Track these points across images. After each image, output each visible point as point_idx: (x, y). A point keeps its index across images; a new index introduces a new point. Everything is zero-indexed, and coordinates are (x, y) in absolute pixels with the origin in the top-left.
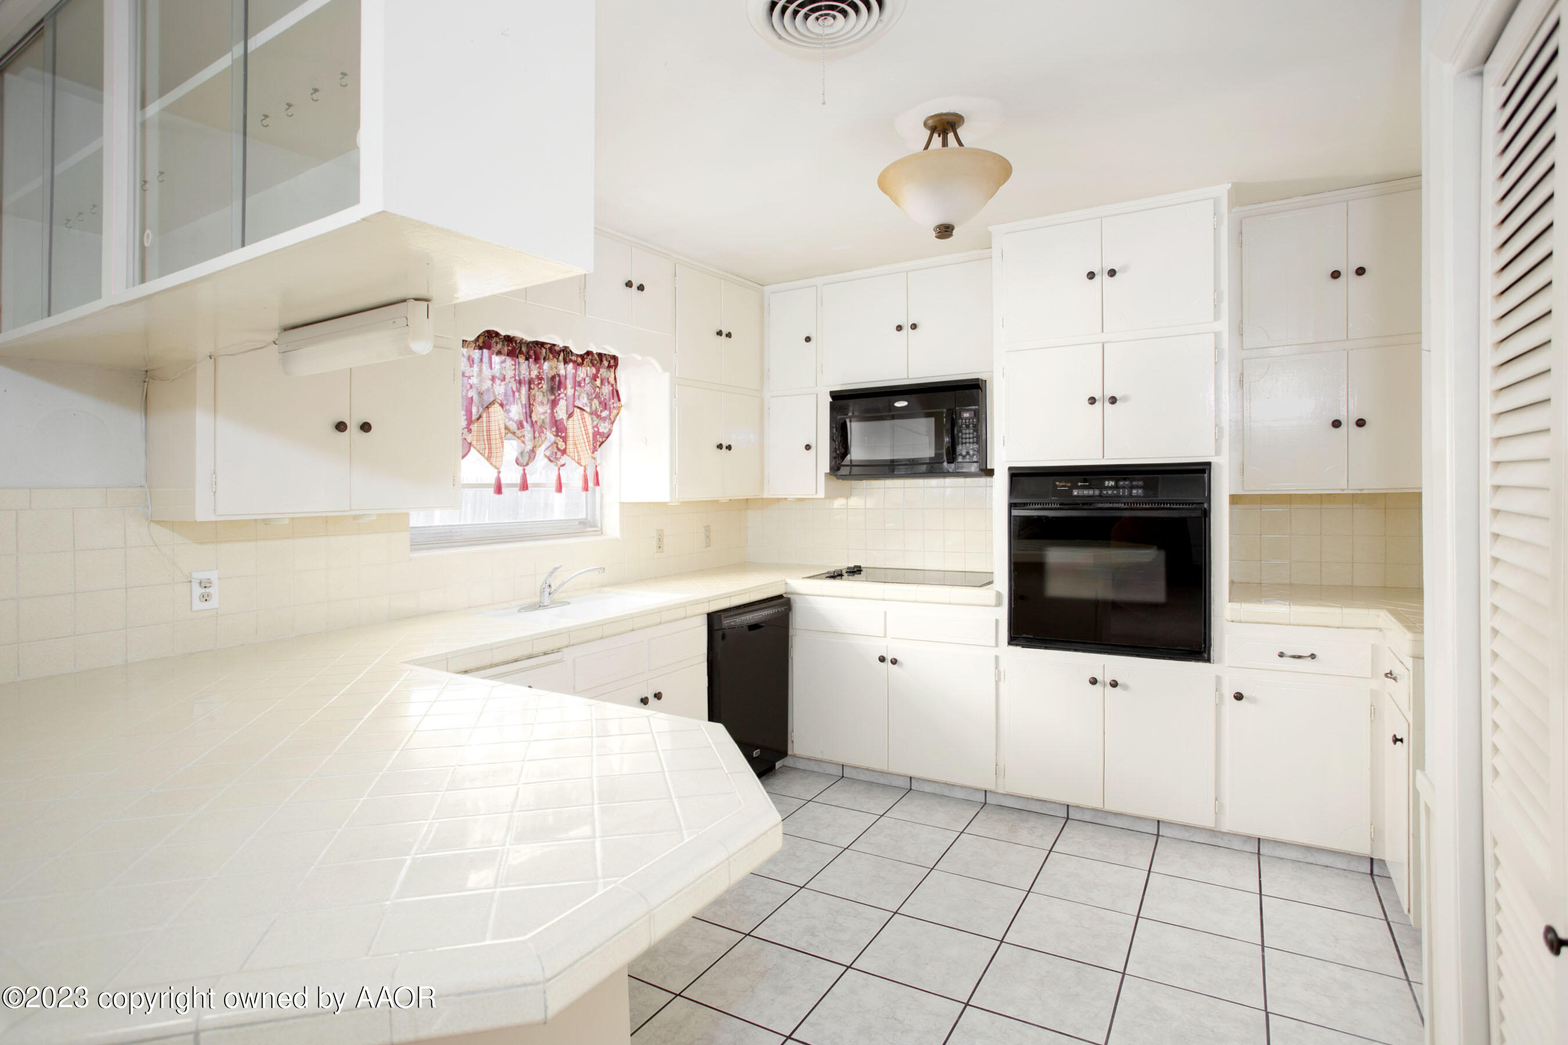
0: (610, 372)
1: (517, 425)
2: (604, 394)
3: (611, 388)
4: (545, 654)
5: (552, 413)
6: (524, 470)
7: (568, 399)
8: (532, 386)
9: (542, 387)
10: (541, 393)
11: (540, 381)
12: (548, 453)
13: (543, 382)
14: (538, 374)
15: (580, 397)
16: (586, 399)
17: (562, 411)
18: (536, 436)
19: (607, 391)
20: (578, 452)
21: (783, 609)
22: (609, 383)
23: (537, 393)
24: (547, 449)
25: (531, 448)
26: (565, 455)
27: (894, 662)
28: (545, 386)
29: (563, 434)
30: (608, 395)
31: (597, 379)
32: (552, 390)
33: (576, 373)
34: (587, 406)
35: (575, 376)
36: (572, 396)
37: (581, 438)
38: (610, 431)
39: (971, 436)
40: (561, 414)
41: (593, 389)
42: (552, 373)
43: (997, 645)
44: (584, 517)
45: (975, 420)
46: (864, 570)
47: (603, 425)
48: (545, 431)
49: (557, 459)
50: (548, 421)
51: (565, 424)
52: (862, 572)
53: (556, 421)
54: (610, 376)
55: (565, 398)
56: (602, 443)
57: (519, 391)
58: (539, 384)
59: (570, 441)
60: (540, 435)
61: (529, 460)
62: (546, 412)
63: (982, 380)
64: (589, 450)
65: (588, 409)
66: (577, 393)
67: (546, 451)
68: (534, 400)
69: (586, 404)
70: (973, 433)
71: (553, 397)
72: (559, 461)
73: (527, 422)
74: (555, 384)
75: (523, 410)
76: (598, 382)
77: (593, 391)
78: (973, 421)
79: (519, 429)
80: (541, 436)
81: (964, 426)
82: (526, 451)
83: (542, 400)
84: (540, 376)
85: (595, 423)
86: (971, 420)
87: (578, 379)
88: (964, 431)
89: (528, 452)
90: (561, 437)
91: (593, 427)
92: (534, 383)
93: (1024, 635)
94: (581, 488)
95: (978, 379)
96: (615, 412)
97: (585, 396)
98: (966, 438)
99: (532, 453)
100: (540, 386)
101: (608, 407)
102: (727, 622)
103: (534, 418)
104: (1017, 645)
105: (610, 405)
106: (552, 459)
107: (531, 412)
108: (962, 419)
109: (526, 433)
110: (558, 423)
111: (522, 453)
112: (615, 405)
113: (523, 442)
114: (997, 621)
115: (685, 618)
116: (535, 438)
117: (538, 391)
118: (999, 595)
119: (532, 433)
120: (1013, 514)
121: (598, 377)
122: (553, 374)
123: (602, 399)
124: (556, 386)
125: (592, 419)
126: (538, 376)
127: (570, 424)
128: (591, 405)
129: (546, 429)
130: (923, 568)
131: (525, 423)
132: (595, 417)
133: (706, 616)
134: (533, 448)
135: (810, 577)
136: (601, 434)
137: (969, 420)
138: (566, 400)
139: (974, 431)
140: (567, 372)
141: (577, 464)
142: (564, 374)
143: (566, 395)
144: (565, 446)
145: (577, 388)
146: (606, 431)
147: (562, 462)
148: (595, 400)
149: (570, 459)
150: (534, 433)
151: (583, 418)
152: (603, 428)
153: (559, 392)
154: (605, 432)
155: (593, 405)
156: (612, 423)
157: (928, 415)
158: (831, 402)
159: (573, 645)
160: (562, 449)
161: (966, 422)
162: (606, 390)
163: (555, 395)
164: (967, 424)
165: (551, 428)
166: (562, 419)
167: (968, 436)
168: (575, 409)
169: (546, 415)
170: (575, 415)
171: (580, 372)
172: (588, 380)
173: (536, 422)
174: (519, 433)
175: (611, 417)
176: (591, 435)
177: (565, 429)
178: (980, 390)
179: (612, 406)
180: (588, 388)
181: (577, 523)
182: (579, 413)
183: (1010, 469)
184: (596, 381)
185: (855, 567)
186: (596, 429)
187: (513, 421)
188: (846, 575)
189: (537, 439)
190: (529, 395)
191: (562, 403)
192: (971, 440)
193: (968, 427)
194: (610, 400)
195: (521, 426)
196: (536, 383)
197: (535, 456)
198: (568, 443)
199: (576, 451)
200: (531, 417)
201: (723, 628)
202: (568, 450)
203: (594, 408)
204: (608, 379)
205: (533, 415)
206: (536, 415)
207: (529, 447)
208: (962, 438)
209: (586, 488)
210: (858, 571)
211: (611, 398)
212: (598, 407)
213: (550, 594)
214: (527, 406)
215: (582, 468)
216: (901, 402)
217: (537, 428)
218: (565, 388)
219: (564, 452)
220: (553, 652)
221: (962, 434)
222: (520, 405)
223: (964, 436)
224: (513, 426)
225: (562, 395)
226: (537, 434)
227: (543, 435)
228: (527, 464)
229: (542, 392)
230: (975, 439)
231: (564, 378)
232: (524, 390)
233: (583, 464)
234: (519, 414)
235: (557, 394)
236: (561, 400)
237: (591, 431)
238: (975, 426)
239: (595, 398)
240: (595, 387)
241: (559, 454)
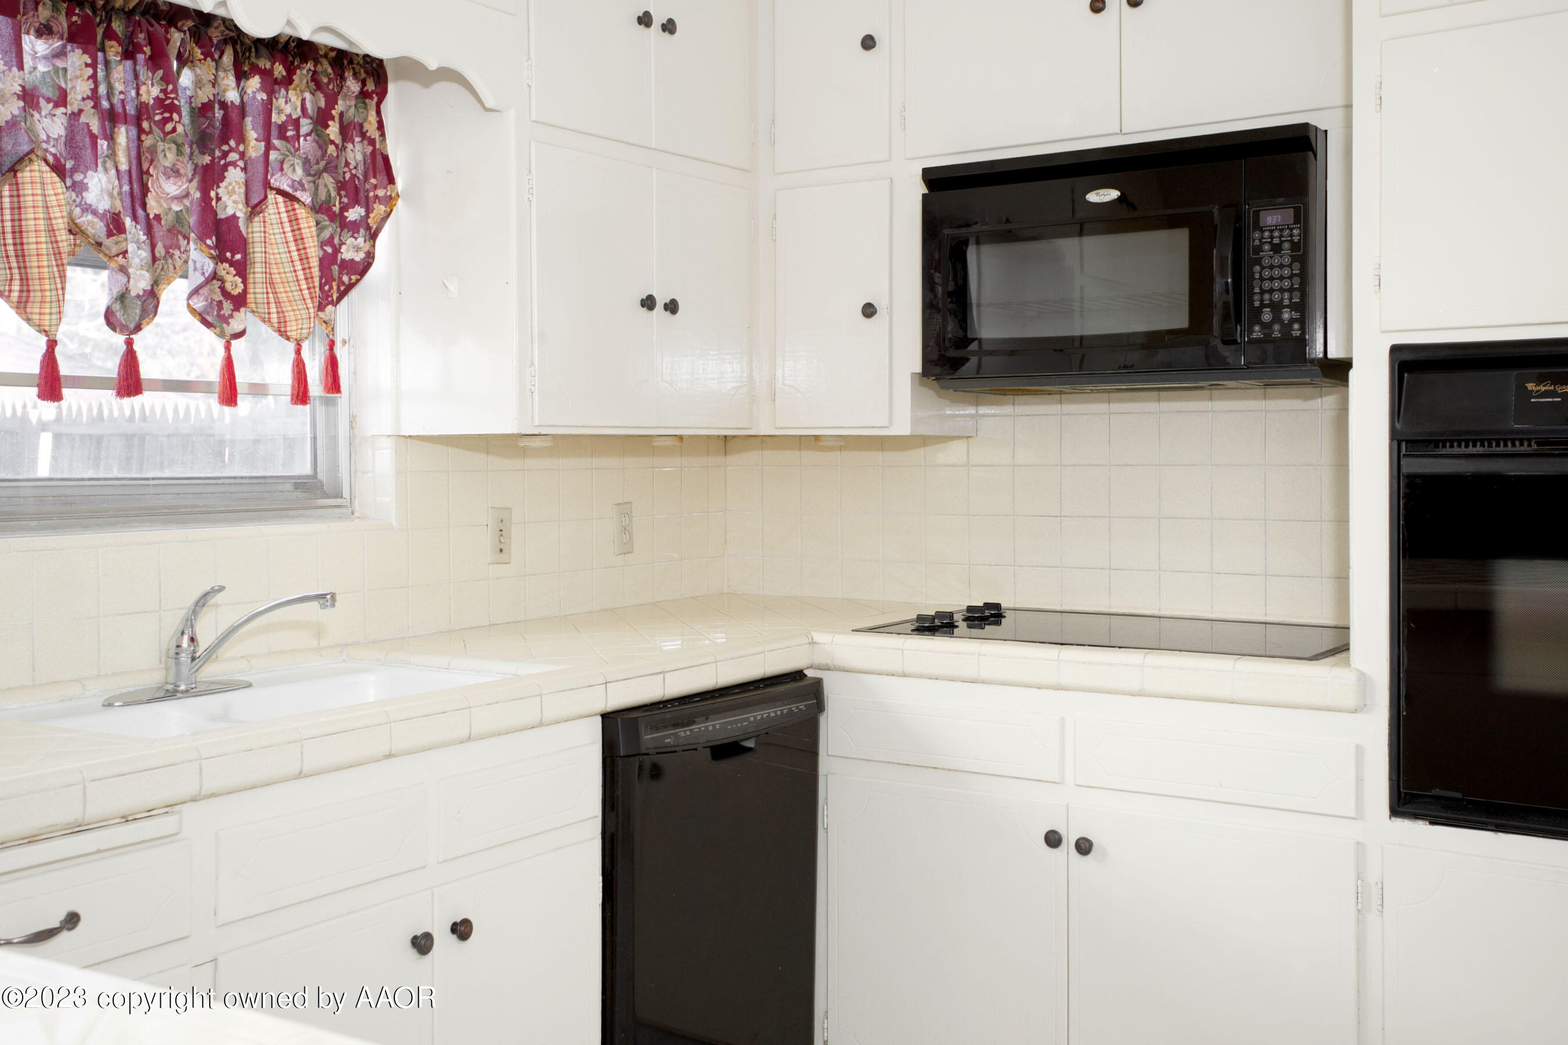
0: (366, 108)
1: (108, 226)
2: (353, 164)
3: (370, 148)
4: (126, 819)
5: (206, 199)
6: (129, 343)
7: (249, 167)
8: (145, 125)
9: (174, 130)
10: (174, 146)
11: (167, 115)
12: (199, 304)
13: (175, 116)
14: (162, 96)
15: (285, 166)
16: (299, 171)
17: (235, 197)
18: (157, 255)
19: (359, 157)
20: (278, 303)
21: (802, 707)
22: (363, 135)
23: (161, 146)
24: (195, 292)
25: (149, 288)
26: (242, 310)
27: (1084, 847)
28: (183, 124)
29: (238, 257)
30: (361, 168)
31: (330, 123)
32: (202, 141)
33: (270, 102)
34: (304, 189)
35: (267, 108)
36: (262, 159)
37: (288, 268)
38: (370, 256)
39: (1286, 272)
40: (230, 204)
41: (320, 147)
42: (205, 95)
43: (1359, 815)
44: (308, 470)
45: (1296, 232)
46: (1007, 614)
47: (350, 241)
48: (183, 243)
49: (225, 320)
50: (192, 220)
51: (243, 228)
52: (1003, 620)
53: (218, 222)
54: (365, 120)
55: (241, 164)
56: (350, 287)
57: (111, 138)
58: (165, 121)
59: (257, 273)
60: (167, 252)
61: (142, 317)
62: (187, 195)
63: (1316, 128)
64: (309, 301)
65: (306, 197)
66: (273, 156)
67: (195, 297)
68: (152, 162)
69: (301, 183)
70: (1290, 266)
71: (207, 159)
72: (228, 324)
73: (135, 218)
74: (211, 125)
75: (121, 187)
76: (333, 130)
77: (319, 153)
78: (1291, 235)
79: (110, 234)
80: (172, 256)
81: (1267, 247)
82: (133, 293)
83: (174, 165)
84: (168, 102)
85: (326, 234)
86: (1287, 232)
87: (276, 118)
88: (1266, 262)
89: (138, 296)
90: (232, 264)
91: (322, 244)
92: (149, 119)
93: (1436, 792)
94: (289, 398)
95: (1305, 126)
96: (380, 209)
97: (298, 162)
98: (1272, 279)
99: (150, 301)
100: (169, 127)
101: (362, 195)
102: (649, 738)
103: (154, 206)
104: (1416, 816)
105: (368, 191)
106: (209, 319)
107: (145, 190)
108: (1262, 231)
109: (131, 248)
110: (224, 228)
111: (122, 297)
112: (381, 193)
113: (123, 270)
114: (1359, 751)
115: (541, 724)
116: (154, 259)
117: (163, 141)
118: (1364, 681)
119: (148, 248)
120: (1405, 470)
121: (333, 118)
122: (206, 100)
123: (348, 176)
124: (217, 132)
125: (318, 223)
126: (163, 100)
127: (254, 232)
128: (317, 188)
129: (186, 238)
130: (1156, 612)
131: (128, 222)
132: (324, 219)
133: (599, 720)
134: (152, 286)
135: (872, 630)
136: (347, 266)
137: (1281, 230)
138: (245, 169)
139: (1294, 259)
140: (246, 98)
141: (276, 335)
142: (237, 102)
143: (242, 155)
144: (241, 287)
145: (276, 142)
146: (359, 257)
147: (235, 326)
148: (325, 175)
149: (258, 320)
150: (153, 247)
151: (294, 220)
152: (351, 250)
153: (225, 148)
154: (357, 259)
155: (321, 187)
156: (373, 236)
157: (1171, 223)
158: (924, 195)
159: (213, 795)
160: (235, 292)
161: (1272, 237)
162: (356, 153)
163: (212, 154)
164: (1276, 241)
165: (202, 238)
166: (234, 216)
167: (1276, 272)
168: (271, 196)
169: (187, 202)
170: (271, 209)
171: (282, 101)
172: (306, 126)
173: (158, 217)
174: (111, 244)
175: (370, 221)
176: (315, 263)
177: (241, 244)
178: (1310, 153)
179: (371, 194)
180: (306, 145)
181: (289, 487)
182: (281, 205)
183: (1395, 350)
184: (327, 126)
185: (988, 606)
186: (329, 250)
187: (95, 213)
188: (962, 625)
189: (159, 264)
190: (139, 147)
191: (235, 176)
192: (1286, 284)
193: (1277, 249)
194: (366, 179)
195: (115, 226)
196: (158, 118)
197: (157, 307)
198: (251, 278)
199: (272, 300)
200: (144, 206)
201: (644, 751)
202: (250, 297)
203: (323, 196)
204: (361, 126)
205: (151, 201)
206: (158, 202)
207: (141, 282)
208: (1262, 279)
209: (301, 395)
210: (992, 615)
211: (371, 173)
212: (333, 194)
213: (193, 659)
214: (134, 176)
215: (291, 346)
216: (1102, 191)
217: (159, 232)
218: (242, 139)
219: (240, 301)
220: (149, 813)
221: (1263, 268)
222: (113, 172)
223: (1266, 273)
224: (97, 228)
225: (233, 156)
226: (160, 250)
227: (177, 253)
228: (138, 328)
229: (175, 142)
230: (1297, 281)
231: (236, 111)
232: (123, 135)
233: (293, 334)
234: (111, 196)
235: (218, 153)
236: (231, 168)
237: (314, 253)
238: (1295, 246)
239: (325, 169)
240: (323, 143)
241: (227, 306)
